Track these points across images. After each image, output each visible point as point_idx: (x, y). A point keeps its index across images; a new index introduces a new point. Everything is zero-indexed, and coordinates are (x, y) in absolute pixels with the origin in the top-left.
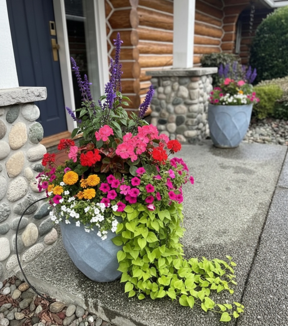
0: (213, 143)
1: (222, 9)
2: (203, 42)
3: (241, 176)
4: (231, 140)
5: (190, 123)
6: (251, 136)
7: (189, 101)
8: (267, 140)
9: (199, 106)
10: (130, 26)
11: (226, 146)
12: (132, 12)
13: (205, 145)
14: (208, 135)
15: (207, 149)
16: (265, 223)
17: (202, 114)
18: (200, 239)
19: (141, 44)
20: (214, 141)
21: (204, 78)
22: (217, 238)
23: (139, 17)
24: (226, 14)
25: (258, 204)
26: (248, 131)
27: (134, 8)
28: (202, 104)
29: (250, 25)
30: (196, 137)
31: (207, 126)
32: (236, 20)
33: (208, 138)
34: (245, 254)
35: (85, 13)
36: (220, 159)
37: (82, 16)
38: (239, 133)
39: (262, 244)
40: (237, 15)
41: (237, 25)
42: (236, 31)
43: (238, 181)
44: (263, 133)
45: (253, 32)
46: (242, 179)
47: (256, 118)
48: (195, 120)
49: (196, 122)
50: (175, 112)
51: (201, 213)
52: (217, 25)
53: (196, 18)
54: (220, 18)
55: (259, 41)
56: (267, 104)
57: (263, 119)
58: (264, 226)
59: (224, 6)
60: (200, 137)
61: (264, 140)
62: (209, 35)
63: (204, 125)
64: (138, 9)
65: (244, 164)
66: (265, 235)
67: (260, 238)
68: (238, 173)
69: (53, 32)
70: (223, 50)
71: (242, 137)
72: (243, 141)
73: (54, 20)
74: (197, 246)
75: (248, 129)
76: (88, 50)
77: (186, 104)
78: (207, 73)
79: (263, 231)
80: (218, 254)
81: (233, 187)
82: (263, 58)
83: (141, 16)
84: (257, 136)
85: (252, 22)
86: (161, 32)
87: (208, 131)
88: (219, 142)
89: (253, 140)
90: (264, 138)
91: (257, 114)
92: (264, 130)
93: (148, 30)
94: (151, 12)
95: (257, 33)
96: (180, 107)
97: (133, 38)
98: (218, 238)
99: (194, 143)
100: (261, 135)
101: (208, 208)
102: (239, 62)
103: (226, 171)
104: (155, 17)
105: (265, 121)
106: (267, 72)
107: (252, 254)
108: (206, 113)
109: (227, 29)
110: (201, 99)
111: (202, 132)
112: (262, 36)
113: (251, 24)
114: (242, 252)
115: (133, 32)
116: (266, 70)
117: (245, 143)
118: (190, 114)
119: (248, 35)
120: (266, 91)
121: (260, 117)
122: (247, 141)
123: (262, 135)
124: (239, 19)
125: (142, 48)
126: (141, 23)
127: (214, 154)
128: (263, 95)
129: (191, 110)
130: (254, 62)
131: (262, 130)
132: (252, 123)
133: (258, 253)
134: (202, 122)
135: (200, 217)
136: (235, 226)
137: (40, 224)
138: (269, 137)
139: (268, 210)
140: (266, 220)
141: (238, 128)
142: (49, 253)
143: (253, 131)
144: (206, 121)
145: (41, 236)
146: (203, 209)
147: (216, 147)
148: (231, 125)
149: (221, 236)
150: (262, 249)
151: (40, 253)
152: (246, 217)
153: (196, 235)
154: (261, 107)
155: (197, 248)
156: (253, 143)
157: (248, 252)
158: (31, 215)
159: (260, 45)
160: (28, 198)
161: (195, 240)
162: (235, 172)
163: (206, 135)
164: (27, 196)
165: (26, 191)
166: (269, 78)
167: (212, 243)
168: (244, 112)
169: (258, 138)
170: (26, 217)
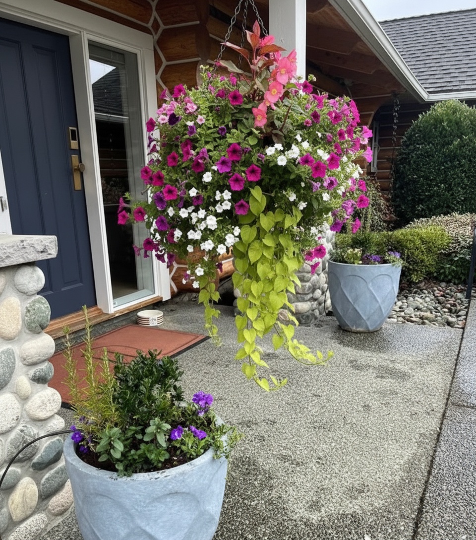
0: (338, 323)
3: (388, 383)
4: (368, 319)
5: (299, 290)
6: (400, 311)
8: (427, 318)
11: (360, 329)
13: (325, 327)
14: (330, 309)
15: (329, 334)
16: (429, 473)
17: (319, 275)
18: (320, 504)
20: (339, 318)
22: (348, 502)
25: (417, 436)
26: (395, 303)
29: (393, 129)
30: (311, 312)
31: (328, 294)
32: (370, 120)
33: (330, 314)
34: (398, 532)
36: (350, 352)
38: (380, 309)
39: (426, 512)
40: (373, 113)
43: (383, 393)
44: (421, 306)
45: (399, 139)
46: (390, 390)
47: (409, 281)
48: (308, 284)
49: (310, 288)
51: (321, 454)
55: (408, 154)
56: (425, 257)
58: (428, 478)
60: (317, 313)
61: (421, 318)
63: (323, 293)
65: (392, 361)
66: (431, 495)
67: (422, 500)
68: (382, 377)
71: (385, 315)
72: (388, 320)
74: (315, 517)
75: (396, 300)
79: (426, 487)
80: (350, 533)
81: (375, 403)
82: (415, 182)
84: (410, 311)
85: (396, 124)
87: (329, 302)
88: (348, 323)
89: (404, 318)
90: (422, 314)
91: (410, 274)
92: (421, 300)
95: (405, 142)
98: (350, 502)
99: (307, 324)
100: (416, 310)
101: (333, 445)
102: (377, 188)
103: (362, 373)
105: (422, 285)
106: (422, 204)
107: (410, 533)
108: (325, 273)
111: (320, 304)
112: (412, 147)
113: (395, 127)
114: (392, 529)
116: (422, 202)
117: (391, 323)
118: (300, 275)
119: (391, 145)
120: (425, 236)
121: (414, 278)
122: (395, 320)
123: (418, 309)
124: (374, 119)
127: (341, 342)
130: (401, 188)
131: (418, 301)
132: (401, 289)
133: (420, 529)
134: (319, 288)
135: (319, 461)
136: (380, 478)
137: (41, 479)
138: (431, 313)
139: (435, 447)
140: (431, 466)
141: (379, 301)
142: (57, 531)
143: (403, 303)
144: (326, 285)
145: (43, 500)
146: (325, 446)
147: (345, 331)
148: (368, 295)
149: (356, 498)
150: (426, 523)
151: (40, 531)
152: (397, 461)
153: (312, 496)
154: (416, 263)
155: (314, 522)
156: (403, 322)
157: (402, 528)
158: (26, 462)
159: (410, 161)
160: (22, 431)
161: (311, 507)
162: (378, 377)
163: (327, 308)
164: (20, 427)
165: (17, 420)
166: (425, 214)
167: (341, 512)
168: (388, 275)
169: (413, 315)
170: (16, 467)
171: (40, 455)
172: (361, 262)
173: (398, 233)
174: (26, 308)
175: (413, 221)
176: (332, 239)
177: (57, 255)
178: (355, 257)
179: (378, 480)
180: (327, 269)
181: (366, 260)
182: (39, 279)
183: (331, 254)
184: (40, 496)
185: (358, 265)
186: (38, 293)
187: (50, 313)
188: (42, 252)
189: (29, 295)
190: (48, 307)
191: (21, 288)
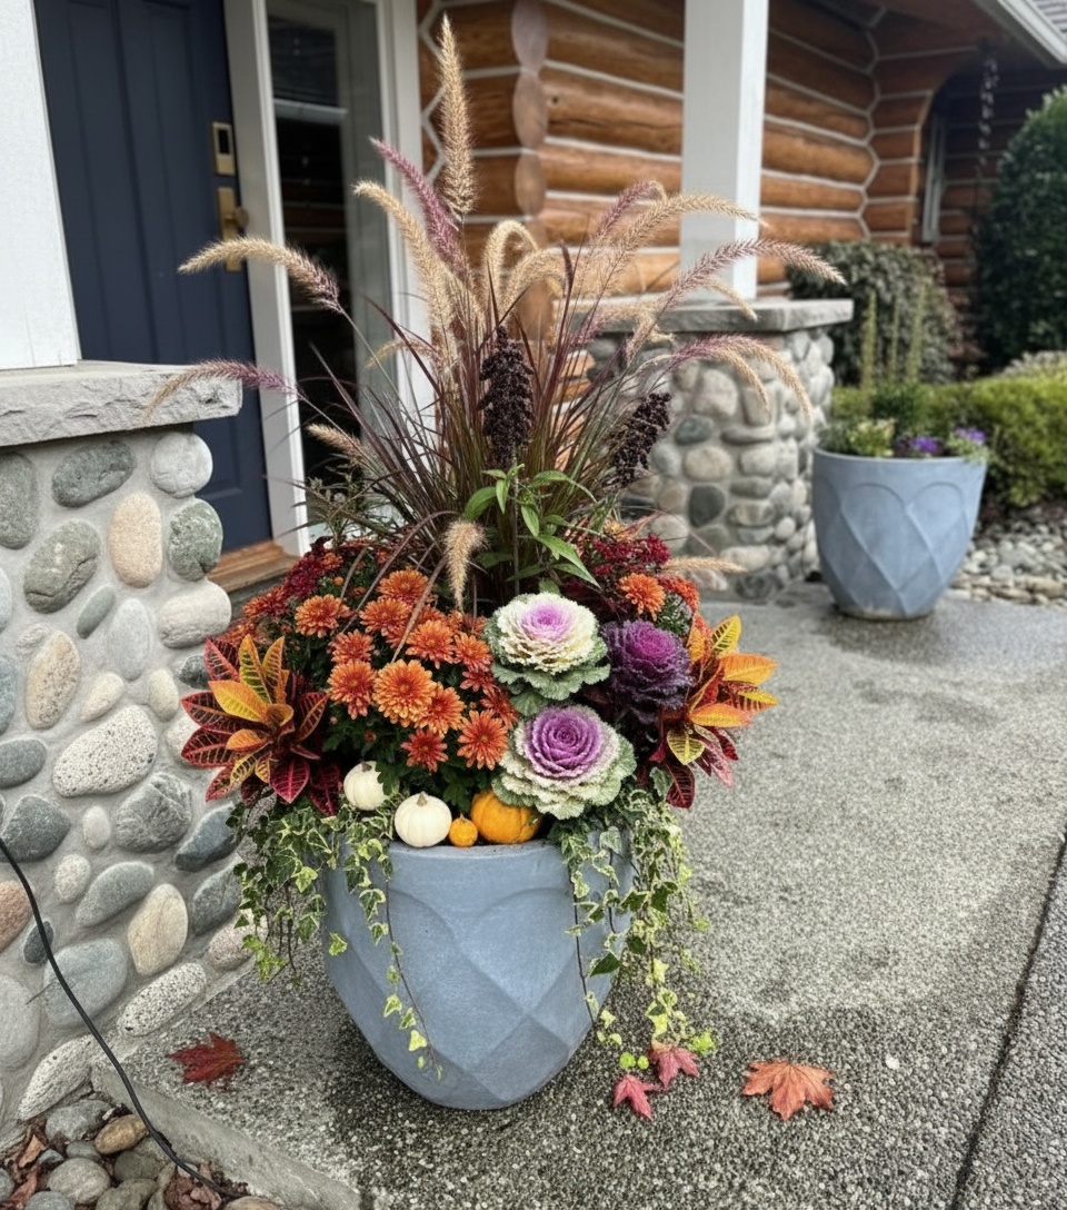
0: (831, 600)
1: (869, 70)
2: (795, 197)
3: (947, 733)
4: (903, 588)
5: (743, 518)
6: (983, 574)
7: (742, 431)
8: (1044, 591)
9: (782, 451)
10: (514, 141)
11: (884, 612)
12: (520, 85)
13: (800, 607)
14: (815, 567)
15: (809, 624)
16: (1040, 931)
17: (790, 482)
18: (786, 987)
19: (555, 205)
20: (836, 589)
21: (801, 341)
22: (849, 985)
23: (549, 103)
24: (883, 92)
25: (1013, 851)
26: (969, 554)
27: (528, 71)
28: (792, 443)
29: (979, 134)
30: (768, 571)
31: (811, 529)
32: (923, 114)
33: (814, 578)
34: (963, 1054)
35: (344, 91)
36: (860, 664)
37: (335, 105)
38: (932, 564)
39: (1029, 1014)
40: (929, 93)
41: (926, 133)
42: (924, 156)
43: (931, 756)
44: (1030, 562)
45: (992, 160)
46: (950, 747)
47: (1003, 502)
48: (764, 504)
49: (768, 512)
50: (686, 472)
51: (790, 882)
52: (848, 133)
53: (770, 108)
54: (864, 107)
55: (1014, 196)
56: (1044, 446)
57: (1031, 506)
58: (1037, 942)
59: (877, 58)
60: (783, 572)
61: (1031, 590)
62: (816, 173)
63: (799, 526)
64: (546, 74)
65: (956, 685)
66: (1043, 979)
67: (1020, 990)
68: (931, 719)
69: (224, 164)
70: (873, 229)
71: (944, 580)
72: (951, 593)
73: (231, 121)
74: (774, 1014)
75: (971, 546)
76: (352, 231)
77: (729, 441)
78: (811, 323)
79: (1031, 963)
80: (854, 1050)
81: (914, 776)
82: (1031, 265)
83: (555, 100)
84: (1004, 573)
85: (987, 121)
86: (631, 159)
87: (812, 549)
88: (854, 596)
89: (989, 589)
90: (1033, 580)
91: (1008, 487)
92: (1031, 550)
93: (580, 152)
94: (595, 87)
95: (1008, 166)
96: (705, 453)
97: (526, 183)
98: (856, 986)
99: (759, 599)
100: (1019, 571)
101: (817, 861)
102: (936, 276)
103: (885, 711)
104: (611, 102)
105: (1038, 511)
106: (1046, 319)
107: (990, 1057)
108: (806, 479)
109: (886, 148)
110: (788, 423)
111: (791, 553)
112: (1025, 179)
113: (986, 129)
114: (948, 1046)
115: (522, 161)
116: (1045, 313)
117: (957, 601)
118: (744, 481)
119: (973, 174)
120: (1044, 394)
121: (1017, 495)
122: (965, 594)
123: (1025, 569)
124: (935, 109)
125: (558, 223)
126: (557, 126)
127: (838, 642)
128: (1030, 408)
129: (747, 468)
130: (995, 279)
131: (1025, 549)
132: (985, 520)
133: (1013, 1052)
134: (790, 515)
135: (786, 895)
136: (924, 936)
137: (196, 890)
138: (1055, 578)
139: (1053, 876)
140: (1044, 916)
141: (930, 544)
142: (228, 1001)
143: (988, 554)
144: (807, 510)
145: (199, 935)
146: (798, 864)
147: (847, 616)
148: (904, 530)
149: (867, 977)
150: (1028, 1036)
151: (190, 1000)
152: (964, 902)
153: (769, 970)
154: (1023, 459)
155: (772, 1023)
156: (988, 599)
157: (973, 1046)
158: (164, 854)
159: (1018, 215)
160: (158, 786)
161: (765, 992)
162: (921, 718)
163: (808, 564)
164: (155, 777)
165: (150, 761)
166: (1053, 343)
167: (833, 1005)
168: (953, 486)
169: (1011, 583)
170: (146, 861)
171: (191, 840)
172: (889, 453)
173: (985, 388)
174: (173, 524)
175: (1021, 358)
176: (823, 398)
177: (241, 410)
178: (876, 440)
179: (921, 941)
180: (809, 471)
181: (901, 449)
182: (200, 461)
183: (822, 434)
184: (192, 927)
185: (884, 459)
186: (199, 494)
187: (221, 538)
188: (209, 401)
189: (176, 498)
190: (216, 525)
191: (163, 480)
